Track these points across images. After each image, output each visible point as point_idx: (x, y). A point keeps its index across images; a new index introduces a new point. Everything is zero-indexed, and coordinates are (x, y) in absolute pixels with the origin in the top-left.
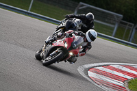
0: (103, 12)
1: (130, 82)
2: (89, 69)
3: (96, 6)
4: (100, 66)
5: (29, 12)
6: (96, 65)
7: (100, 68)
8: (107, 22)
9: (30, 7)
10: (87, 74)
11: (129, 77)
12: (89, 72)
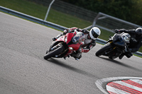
2: (107, 83)
3: (116, 17)
4: (119, 80)
5: (45, 21)
6: (114, 78)
7: (119, 82)
9: (46, 16)
10: (106, 88)
12: (107, 86)
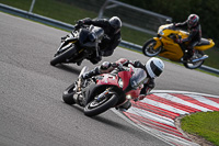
0: (143, 14)
1: (183, 120)
5: (30, 13)
8: (148, 29)
11: (182, 112)
